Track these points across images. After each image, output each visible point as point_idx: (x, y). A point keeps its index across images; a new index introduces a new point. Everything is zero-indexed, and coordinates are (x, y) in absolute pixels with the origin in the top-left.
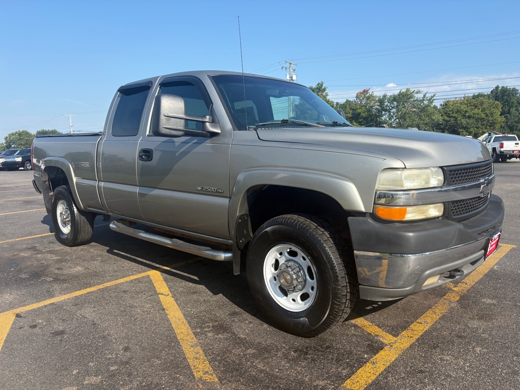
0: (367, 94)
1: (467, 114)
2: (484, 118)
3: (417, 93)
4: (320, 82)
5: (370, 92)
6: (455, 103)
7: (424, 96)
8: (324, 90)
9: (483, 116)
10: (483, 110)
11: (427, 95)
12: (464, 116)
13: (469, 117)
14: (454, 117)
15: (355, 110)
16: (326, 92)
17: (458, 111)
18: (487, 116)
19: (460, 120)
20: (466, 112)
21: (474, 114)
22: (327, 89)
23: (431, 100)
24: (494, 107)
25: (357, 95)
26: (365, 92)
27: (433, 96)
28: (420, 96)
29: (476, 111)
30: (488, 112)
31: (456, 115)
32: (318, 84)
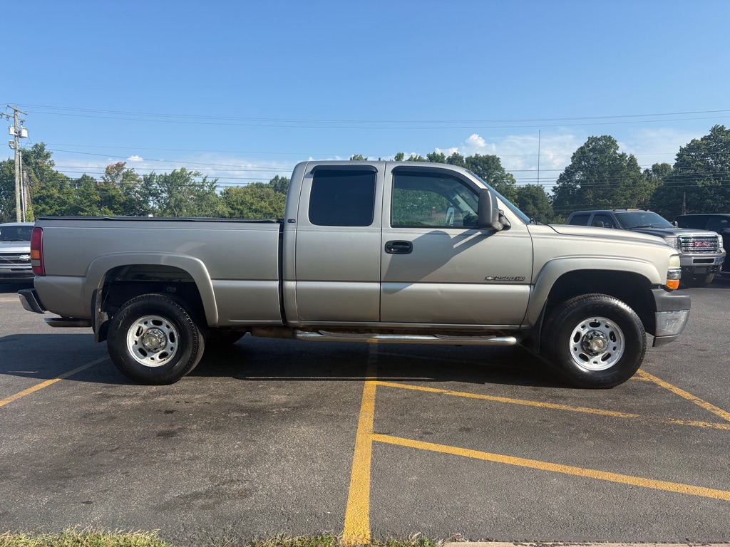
0: (122, 169)
1: (254, 207)
2: (272, 214)
3: (195, 175)
4: (39, 144)
5: (127, 167)
6: (237, 193)
7: (204, 180)
8: (47, 156)
9: (272, 211)
10: (271, 203)
11: (207, 180)
12: (250, 209)
13: (256, 211)
14: (238, 210)
15: (106, 191)
16: (51, 159)
17: (243, 203)
18: (275, 210)
19: (247, 214)
20: (252, 204)
21: (262, 207)
22: (52, 155)
23: (212, 187)
24: (281, 201)
25: (107, 169)
26: (120, 166)
27: (215, 182)
28: (198, 180)
29: (263, 204)
30: (275, 206)
31: (241, 207)
32: (36, 146)
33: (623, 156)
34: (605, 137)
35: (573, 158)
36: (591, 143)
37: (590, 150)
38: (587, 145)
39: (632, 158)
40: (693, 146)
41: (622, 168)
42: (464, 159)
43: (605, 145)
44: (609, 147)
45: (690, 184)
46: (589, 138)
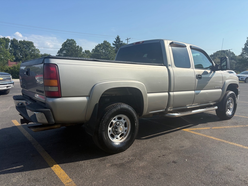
33: (78, 46)
34: (72, 40)
35: (62, 45)
36: (68, 41)
37: (68, 43)
38: (67, 41)
39: (81, 47)
40: (99, 46)
41: (78, 50)
42: (18, 41)
43: (72, 42)
44: (74, 43)
45: (99, 57)
46: (67, 39)
